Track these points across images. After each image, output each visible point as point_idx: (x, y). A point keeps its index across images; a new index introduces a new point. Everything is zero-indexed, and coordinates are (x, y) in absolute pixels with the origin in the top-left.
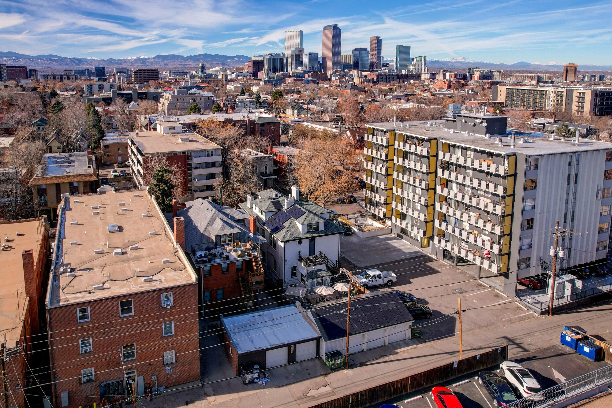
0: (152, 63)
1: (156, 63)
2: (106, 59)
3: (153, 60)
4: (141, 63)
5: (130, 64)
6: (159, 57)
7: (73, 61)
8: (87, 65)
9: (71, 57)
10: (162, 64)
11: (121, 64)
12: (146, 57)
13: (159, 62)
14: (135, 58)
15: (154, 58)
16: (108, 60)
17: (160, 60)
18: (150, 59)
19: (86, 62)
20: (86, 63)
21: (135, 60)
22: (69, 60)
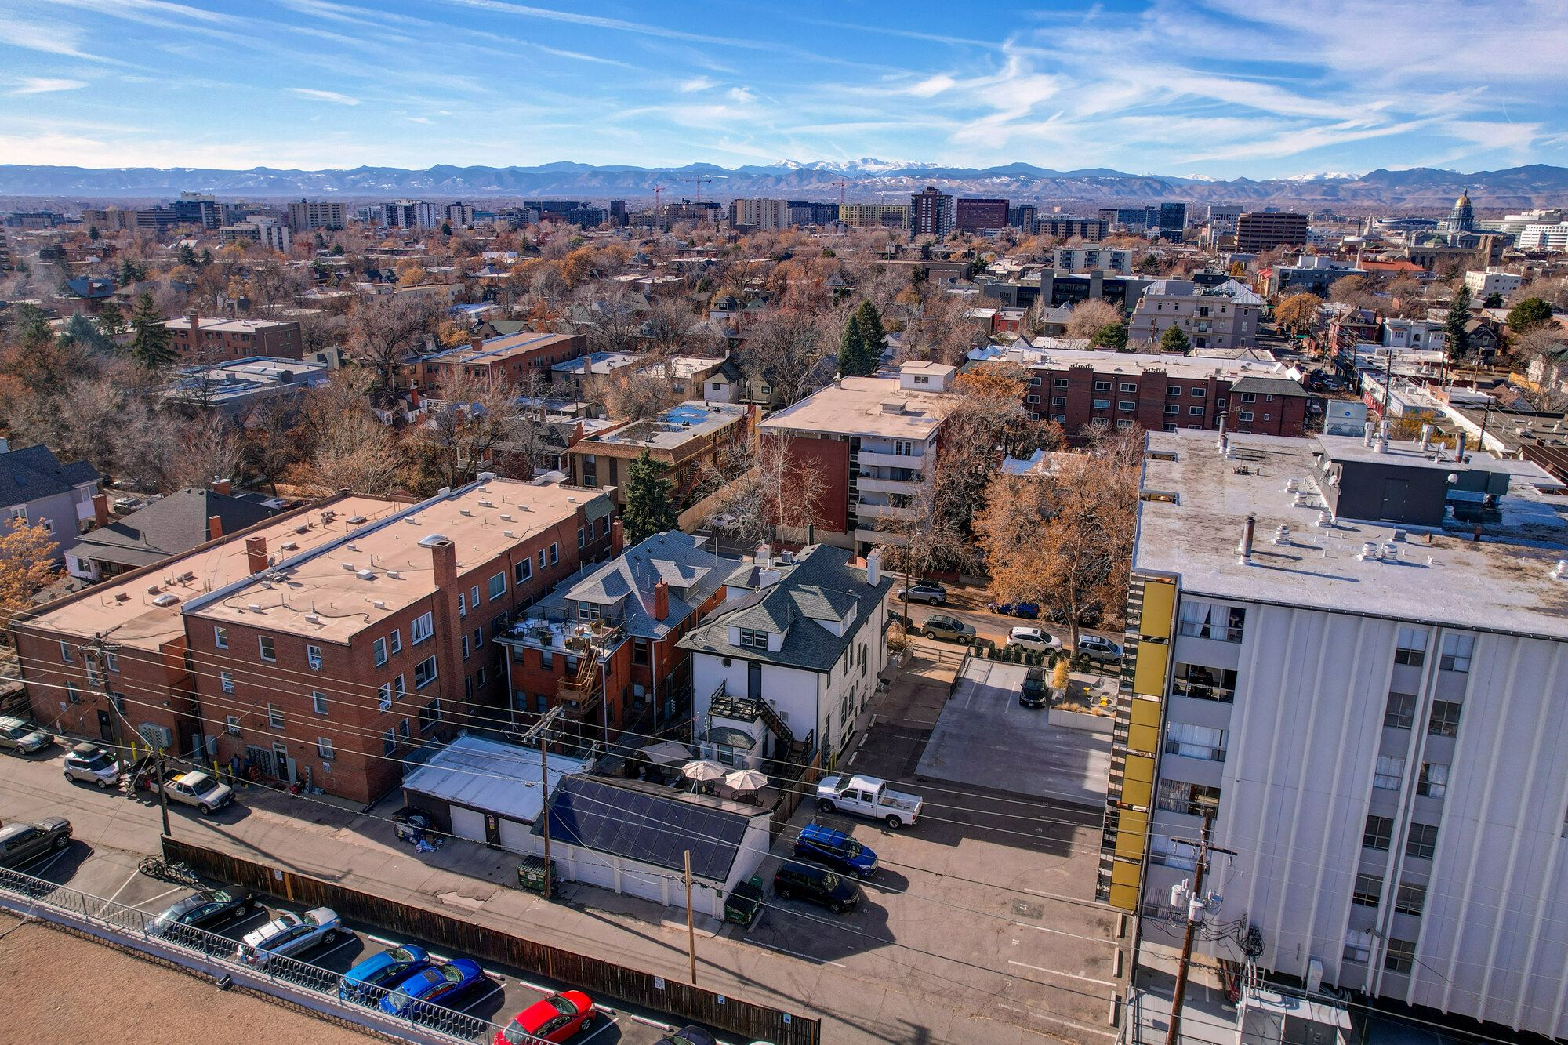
0: (1355, 193)
1: (1368, 194)
2: (1231, 179)
3: (1361, 184)
4: (1325, 193)
5: (1293, 196)
6: (1380, 174)
7: (1149, 185)
8: (1181, 195)
9: (1146, 175)
10: (1386, 196)
11: (1267, 194)
12: (1344, 175)
13: (1378, 190)
14: (1310, 177)
15: (1365, 179)
16: (1235, 183)
17: (1383, 185)
18: (1352, 181)
19: (1179, 186)
20: (1178, 191)
21: (1310, 183)
22: (1139, 182)
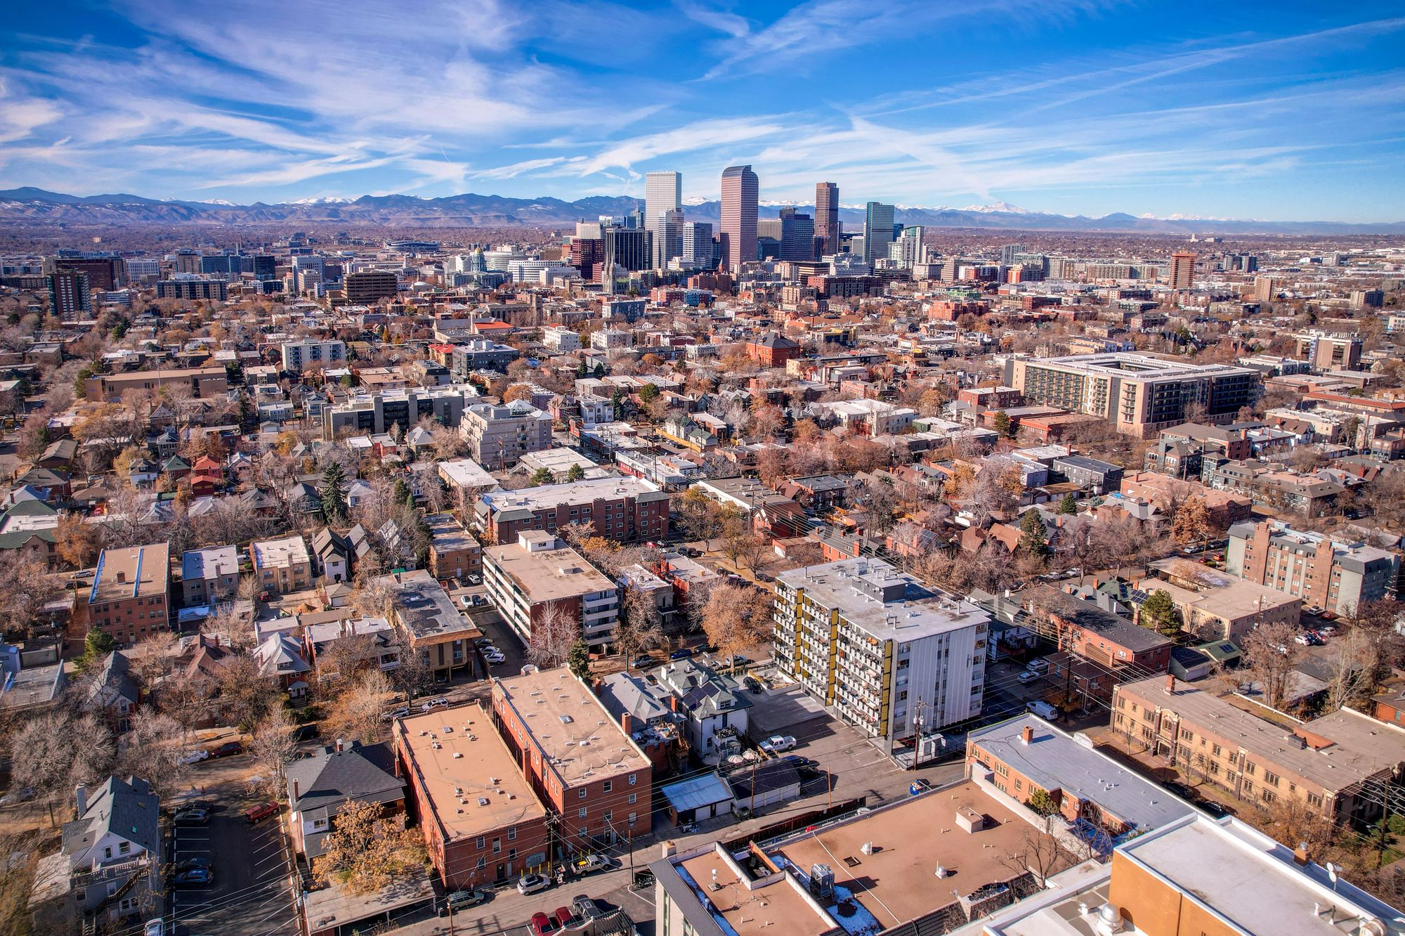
0: (352, 215)
1: (362, 215)
2: (249, 203)
3: (355, 207)
4: (329, 215)
5: (305, 218)
6: (366, 200)
7: (176, 211)
8: (207, 219)
9: (168, 200)
10: (376, 216)
11: (283, 217)
12: (339, 200)
13: (369, 211)
14: (313, 201)
15: (357, 203)
16: (253, 208)
17: (371, 207)
18: (346, 204)
19: (205, 211)
20: (204, 215)
21: (315, 206)
22: (165, 208)
